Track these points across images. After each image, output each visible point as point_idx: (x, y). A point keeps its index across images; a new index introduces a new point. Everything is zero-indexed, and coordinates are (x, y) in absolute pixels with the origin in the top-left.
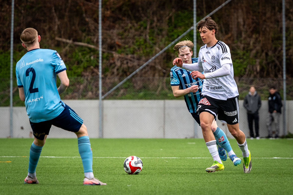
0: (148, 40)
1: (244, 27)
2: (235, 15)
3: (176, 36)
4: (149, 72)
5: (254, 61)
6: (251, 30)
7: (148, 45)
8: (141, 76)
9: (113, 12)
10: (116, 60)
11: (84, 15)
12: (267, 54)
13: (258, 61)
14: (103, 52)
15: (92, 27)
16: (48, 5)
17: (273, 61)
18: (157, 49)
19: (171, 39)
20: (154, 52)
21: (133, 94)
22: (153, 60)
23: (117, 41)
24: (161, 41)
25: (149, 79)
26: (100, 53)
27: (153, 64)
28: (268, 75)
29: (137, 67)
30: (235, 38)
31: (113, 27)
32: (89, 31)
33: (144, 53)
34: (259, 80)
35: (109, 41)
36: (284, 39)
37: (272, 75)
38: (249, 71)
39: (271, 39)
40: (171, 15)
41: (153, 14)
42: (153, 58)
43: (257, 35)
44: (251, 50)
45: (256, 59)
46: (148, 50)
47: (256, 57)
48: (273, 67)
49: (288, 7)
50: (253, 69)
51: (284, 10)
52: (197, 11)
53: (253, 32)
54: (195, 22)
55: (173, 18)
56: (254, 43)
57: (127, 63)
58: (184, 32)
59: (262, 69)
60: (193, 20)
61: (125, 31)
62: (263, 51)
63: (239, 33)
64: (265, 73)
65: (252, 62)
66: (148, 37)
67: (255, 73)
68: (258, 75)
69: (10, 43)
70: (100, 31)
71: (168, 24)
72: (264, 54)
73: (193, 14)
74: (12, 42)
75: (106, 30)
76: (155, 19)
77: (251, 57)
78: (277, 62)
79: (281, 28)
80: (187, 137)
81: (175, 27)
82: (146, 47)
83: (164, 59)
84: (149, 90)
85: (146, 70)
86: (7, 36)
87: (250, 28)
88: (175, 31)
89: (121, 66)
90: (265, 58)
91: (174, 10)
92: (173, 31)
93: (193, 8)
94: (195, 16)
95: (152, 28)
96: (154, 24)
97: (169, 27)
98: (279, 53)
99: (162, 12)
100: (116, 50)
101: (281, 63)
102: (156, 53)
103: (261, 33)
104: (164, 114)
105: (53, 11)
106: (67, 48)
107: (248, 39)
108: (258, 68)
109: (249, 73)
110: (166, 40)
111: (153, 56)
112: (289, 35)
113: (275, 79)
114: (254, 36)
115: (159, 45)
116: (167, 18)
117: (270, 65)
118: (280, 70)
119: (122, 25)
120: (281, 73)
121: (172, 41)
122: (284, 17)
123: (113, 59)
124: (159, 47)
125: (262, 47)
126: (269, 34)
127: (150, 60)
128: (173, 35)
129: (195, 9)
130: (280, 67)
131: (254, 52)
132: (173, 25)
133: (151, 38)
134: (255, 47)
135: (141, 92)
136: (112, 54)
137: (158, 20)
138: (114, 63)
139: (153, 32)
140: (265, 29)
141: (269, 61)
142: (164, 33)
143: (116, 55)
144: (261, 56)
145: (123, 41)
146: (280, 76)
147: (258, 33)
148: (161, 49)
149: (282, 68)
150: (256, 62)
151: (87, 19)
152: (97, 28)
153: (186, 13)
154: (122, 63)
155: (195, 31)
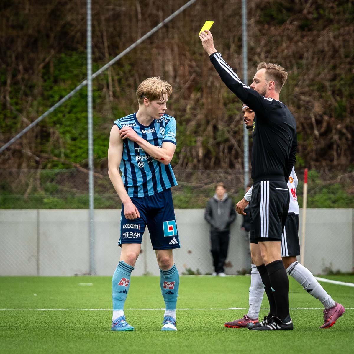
0: (8, 105)
1: (175, 81)
2: (160, 58)
3: (57, 98)
4: (10, 161)
5: (193, 139)
6: (187, 85)
7: (9, 114)
12: (215, 128)
13: (200, 139)
17: (227, 140)
18: (25, 120)
19: (49, 103)
20: (19, 125)
22: (17, 139)
24: (31, 106)
25: (11, 173)
27: (17, 147)
28: (218, 163)
34: (202, 174)
37: (224, 165)
38: (185, 157)
39: (222, 101)
40: (47, 60)
41: (17, 58)
42: (18, 136)
43: (199, 94)
44: (188, 121)
45: (197, 136)
46: (9, 122)
47: (196, 133)
48: (226, 151)
49: (252, 44)
50: (191, 155)
51: (245, 50)
52: (93, 53)
53: (190, 89)
54: (90, 72)
55: (52, 65)
56: (194, 109)
58: (72, 90)
59: (207, 154)
60: (87, 69)
62: (208, 122)
64: (213, 160)
65: (191, 142)
66: (8, 98)
67: (195, 161)
68: (201, 165)
71: (43, 77)
72: (210, 128)
73: (86, 59)
76: (21, 67)
77: (188, 133)
78: (233, 141)
80: (79, 273)
81: (56, 81)
82: (5, 117)
83: (36, 137)
84: (11, 192)
85: (6, 156)
87: (185, 83)
88: (56, 88)
90: (212, 134)
91: (53, 52)
92: (51, 88)
93: (86, 47)
94: (90, 61)
95: (15, 83)
96: (19, 77)
97: (45, 81)
98: (236, 126)
99: (32, 55)
101: (240, 142)
102: (22, 128)
103: (205, 91)
104: (38, 234)
107: (182, 102)
108: (201, 154)
109: (186, 160)
110: (39, 104)
111: (17, 132)
113: (230, 171)
114: (192, 96)
115: (28, 113)
116: (42, 66)
117: (221, 147)
118: (238, 155)
120: (240, 160)
121: (51, 106)
122: (245, 61)
124: (28, 118)
125: (206, 116)
126: (219, 92)
127: (12, 140)
128: (52, 96)
129: (89, 50)
130: (239, 149)
131: (193, 123)
132: (52, 79)
133: (14, 100)
134: (195, 115)
137: (26, 70)
139: (17, 91)
140: (212, 83)
141: (219, 139)
142: (36, 91)
144: (204, 130)
146: (238, 166)
147: (200, 90)
148: (32, 121)
149: (243, 151)
150: (196, 142)
153: (75, 56)
155: (90, 89)
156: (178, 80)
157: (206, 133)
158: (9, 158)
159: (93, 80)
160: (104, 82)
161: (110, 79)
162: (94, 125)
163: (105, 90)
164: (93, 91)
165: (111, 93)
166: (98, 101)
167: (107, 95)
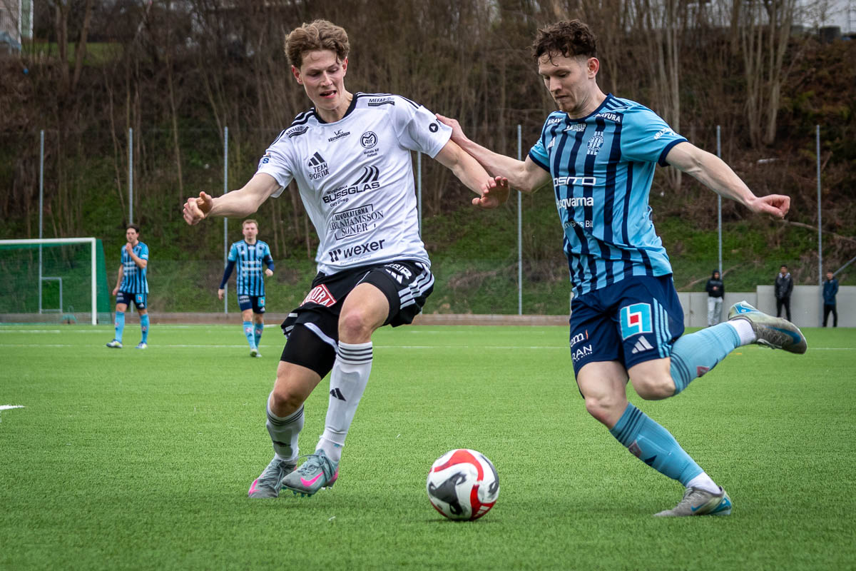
9: (832, 189)
10: (837, 242)
11: (801, 192)
14: (823, 234)
15: (810, 205)
16: (760, 180)
23: (838, 222)
26: (820, 234)
31: (832, 207)
32: (807, 210)
35: (828, 221)
57: (849, 246)
61: (846, 210)
69: (717, 221)
70: (820, 210)
74: (720, 221)
75: (826, 208)
86: (713, 214)
89: (842, 248)
100: (836, 232)
105: (766, 186)
106: (783, 228)
119: (843, 204)
123: (833, 241)
136: (832, 237)
138: (835, 246)
143: (837, 237)
145: (844, 221)
151: (804, 197)
152: (815, 208)
154: (843, 245)
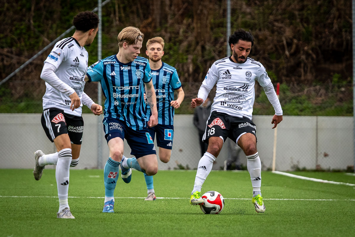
0: (32, 27)
1: (170, 9)
4: (33, 74)
5: (185, 57)
6: (180, 12)
7: (32, 35)
8: (21, 79)
12: (203, 48)
13: (190, 57)
18: (46, 40)
20: (41, 44)
21: (11, 104)
22: (39, 56)
24: (51, 28)
25: (33, 84)
29: (16, 65)
30: (158, 25)
33: (26, 45)
34: (192, 86)
36: (229, 25)
39: (209, 26)
42: (40, 53)
43: (190, 20)
44: (181, 42)
45: (188, 54)
46: (32, 41)
47: (187, 52)
50: (183, 70)
53: (183, 16)
54: (100, 1)
56: (185, 32)
57: (2, 60)
59: (196, 70)
62: (197, 43)
63: (164, 17)
65: (183, 59)
66: (32, 22)
67: (186, 75)
68: (191, 79)
71: (61, 5)
72: (199, 48)
77: (180, 52)
79: (225, 10)
80: (88, 167)
81: (72, 8)
82: (30, 37)
84: (33, 99)
85: (30, 70)
87: (179, 11)
90: (200, 53)
92: (68, 13)
95: (38, 9)
96: (42, 4)
97: (63, 8)
98: (220, 47)
102: (43, 46)
103: (195, 17)
107: (176, 26)
108: (191, 69)
110: (58, 26)
111: (39, 50)
112: (236, 20)
114: (185, 22)
115: (48, 34)
121: (67, 29)
124: (48, 38)
125: (196, 38)
126: (207, 19)
127: (35, 56)
128: (68, 20)
131: (185, 44)
132: (69, 6)
133: (37, 23)
134: (187, 37)
135: (21, 101)
139: (40, 16)
140: (202, 11)
141: (206, 57)
142: (55, 16)
144: (195, 49)
147: (191, 16)
150: (187, 59)
155: (100, 14)
156: (173, 8)
157: (196, 52)
158: (32, 71)
159: (103, 7)
160: (112, 9)
161: (117, 6)
162: (103, 44)
163: (112, 15)
164: (103, 16)
165: (117, 18)
166: (106, 24)
167: (114, 20)
